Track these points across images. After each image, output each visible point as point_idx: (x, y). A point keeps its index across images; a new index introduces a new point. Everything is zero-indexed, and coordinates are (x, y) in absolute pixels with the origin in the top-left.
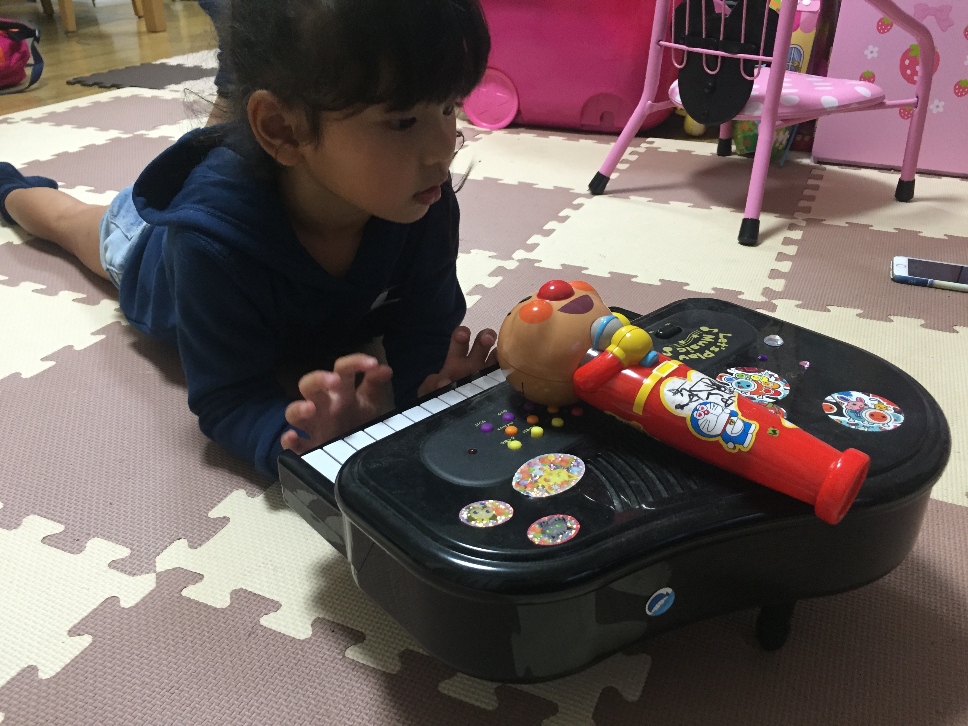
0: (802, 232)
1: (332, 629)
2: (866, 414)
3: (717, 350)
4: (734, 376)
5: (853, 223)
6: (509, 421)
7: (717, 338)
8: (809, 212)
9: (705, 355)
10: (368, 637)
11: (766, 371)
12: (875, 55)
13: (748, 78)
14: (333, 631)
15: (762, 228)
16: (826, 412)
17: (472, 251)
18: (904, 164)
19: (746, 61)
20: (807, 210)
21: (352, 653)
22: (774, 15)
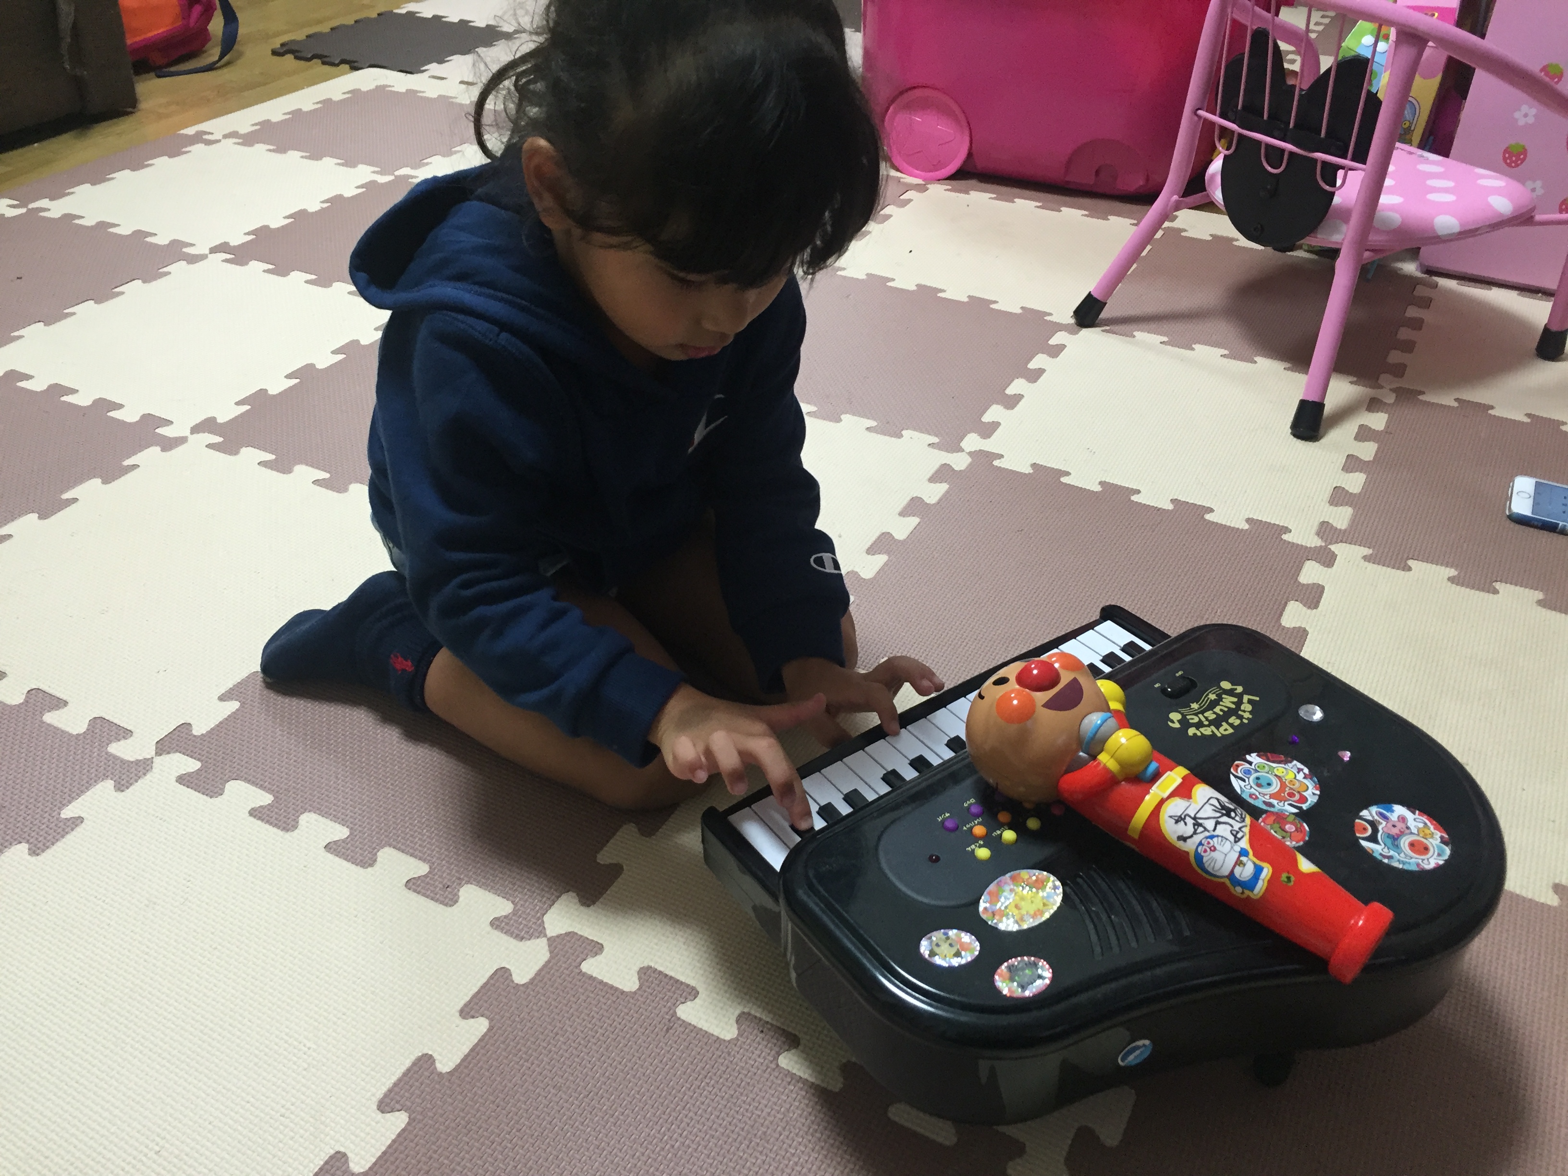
0: (1386, 416)
1: (761, 1029)
2: (1405, 842)
3: (1237, 722)
4: (1253, 767)
5: (1465, 401)
6: (977, 816)
7: (1239, 704)
8: (1402, 375)
9: (1221, 729)
10: (802, 1042)
11: (1295, 762)
12: (1531, 120)
13: (1327, 188)
14: (762, 1032)
15: (1331, 403)
16: (1358, 835)
17: (904, 432)
18: (1559, 286)
19: (1325, 164)
20: (1399, 371)
21: (789, 1061)
22: (1374, 103)
